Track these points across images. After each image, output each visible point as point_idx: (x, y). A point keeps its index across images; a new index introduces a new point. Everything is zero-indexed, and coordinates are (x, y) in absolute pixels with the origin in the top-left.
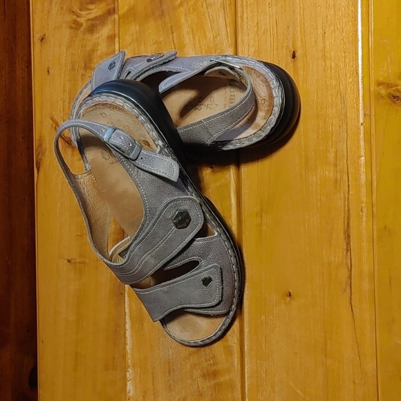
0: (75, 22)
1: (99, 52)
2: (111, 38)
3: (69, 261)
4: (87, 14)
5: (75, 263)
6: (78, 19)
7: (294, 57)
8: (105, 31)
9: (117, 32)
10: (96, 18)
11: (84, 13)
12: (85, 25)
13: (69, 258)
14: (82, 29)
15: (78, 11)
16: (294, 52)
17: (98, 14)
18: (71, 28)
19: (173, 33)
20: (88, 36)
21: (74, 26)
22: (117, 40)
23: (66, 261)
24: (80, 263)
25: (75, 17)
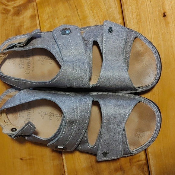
0: (5, 9)
1: (25, 27)
2: (33, 17)
3: (21, 159)
4: (13, 4)
5: (26, 160)
6: (7, 8)
7: (165, 16)
8: (28, 13)
9: (36, 13)
10: (20, 6)
11: (10, 3)
12: (12, 11)
13: (21, 157)
14: (11, 13)
15: (6, 2)
16: (164, 13)
17: (21, 3)
18: (2, 13)
19: (77, 10)
20: (16, 18)
21: (4, 12)
22: (37, 18)
23: (19, 160)
24: (30, 159)
25: (4, 6)
